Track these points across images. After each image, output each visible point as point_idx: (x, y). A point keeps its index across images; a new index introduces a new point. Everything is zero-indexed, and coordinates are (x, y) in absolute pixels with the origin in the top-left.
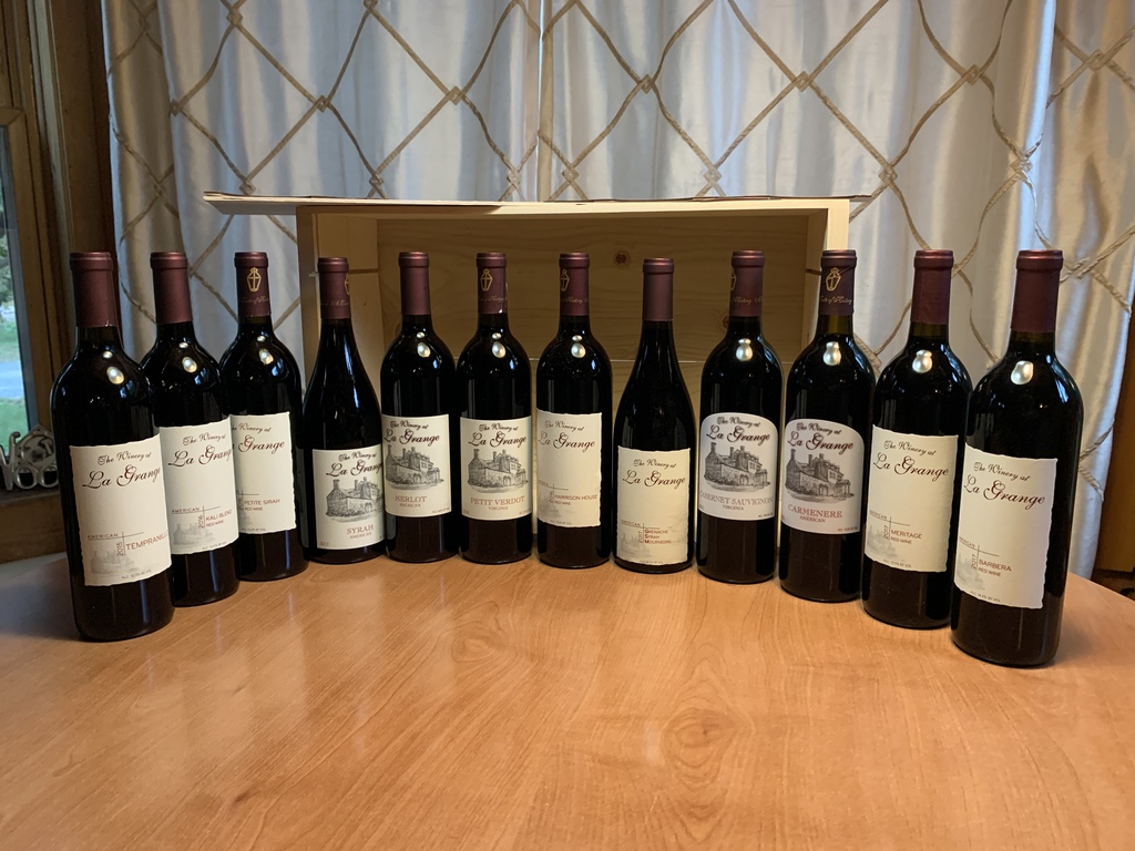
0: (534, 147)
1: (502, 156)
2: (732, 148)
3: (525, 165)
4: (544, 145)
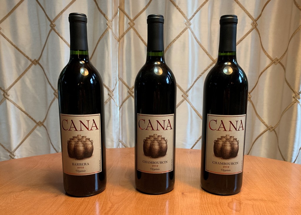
0: (117, 13)
1: (104, 15)
2: (195, 13)
3: (114, 20)
4: (121, 12)
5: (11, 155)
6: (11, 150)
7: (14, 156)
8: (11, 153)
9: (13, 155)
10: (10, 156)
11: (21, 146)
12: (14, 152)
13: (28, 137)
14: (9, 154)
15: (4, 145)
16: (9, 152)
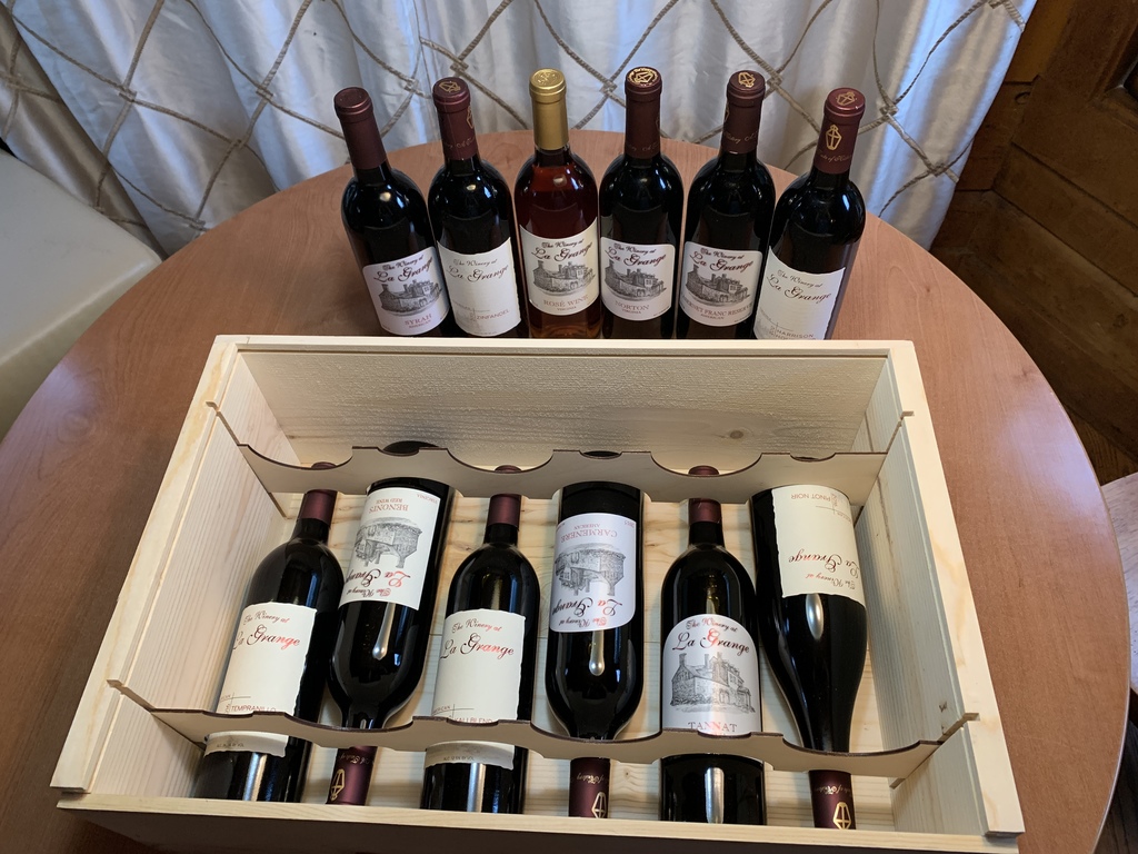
5: (124, 94)
6: (118, 80)
7: (135, 94)
8: (121, 87)
9: (130, 92)
10: (121, 94)
11: (139, 63)
12: (129, 84)
13: (149, 32)
14: (117, 92)
15: (94, 69)
16: (115, 85)
